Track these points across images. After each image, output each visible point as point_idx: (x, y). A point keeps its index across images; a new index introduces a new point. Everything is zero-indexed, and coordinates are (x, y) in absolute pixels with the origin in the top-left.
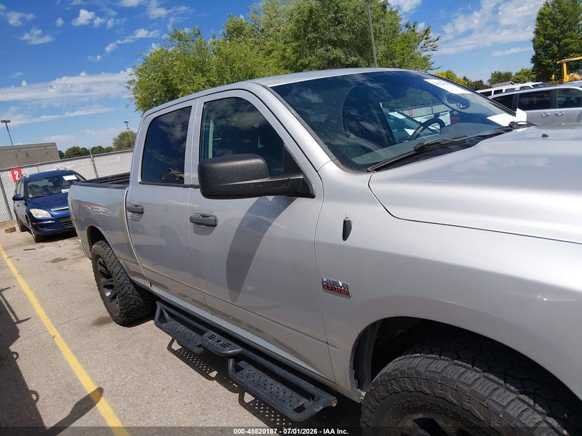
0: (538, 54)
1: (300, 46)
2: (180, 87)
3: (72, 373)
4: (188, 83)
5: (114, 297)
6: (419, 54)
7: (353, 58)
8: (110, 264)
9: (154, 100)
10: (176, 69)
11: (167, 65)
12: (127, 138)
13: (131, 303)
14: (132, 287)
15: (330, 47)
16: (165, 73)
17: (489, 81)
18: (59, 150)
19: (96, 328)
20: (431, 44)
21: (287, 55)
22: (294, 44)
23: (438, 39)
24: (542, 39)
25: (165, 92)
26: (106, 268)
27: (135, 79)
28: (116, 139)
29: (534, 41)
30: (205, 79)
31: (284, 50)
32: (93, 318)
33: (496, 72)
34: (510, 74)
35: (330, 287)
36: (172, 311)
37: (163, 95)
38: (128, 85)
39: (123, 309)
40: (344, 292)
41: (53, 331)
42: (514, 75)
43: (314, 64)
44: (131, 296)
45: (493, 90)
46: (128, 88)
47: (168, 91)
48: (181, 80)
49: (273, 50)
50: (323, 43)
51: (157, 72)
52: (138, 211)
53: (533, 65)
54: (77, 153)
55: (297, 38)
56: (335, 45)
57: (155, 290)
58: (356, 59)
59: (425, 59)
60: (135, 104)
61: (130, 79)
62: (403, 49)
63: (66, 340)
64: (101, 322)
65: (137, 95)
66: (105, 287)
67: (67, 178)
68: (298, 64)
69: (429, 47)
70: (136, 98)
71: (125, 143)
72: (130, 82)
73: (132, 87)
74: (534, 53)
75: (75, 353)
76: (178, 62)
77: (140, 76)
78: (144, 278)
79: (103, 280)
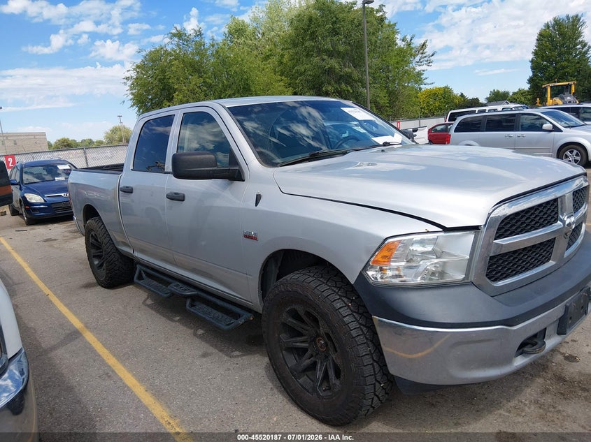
0: (535, 75)
1: (297, 53)
2: (176, 87)
3: (64, 317)
4: (184, 83)
5: (101, 266)
6: (414, 69)
7: (347, 69)
8: (101, 236)
9: (150, 97)
10: (174, 68)
11: (165, 64)
12: (119, 133)
13: (115, 268)
14: (117, 255)
15: (325, 57)
16: (163, 72)
17: (487, 98)
18: (48, 140)
19: (84, 290)
20: (426, 59)
21: (284, 60)
22: (291, 51)
23: (433, 55)
24: (539, 60)
25: (162, 90)
26: (97, 240)
27: (133, 75)
28: (107, 133)
29: (532, 61)
30: (202, 80)
31: (282, 56)
32: (82, 283)
33: (494, 90)
34: (508, 93)
35: (248, 236)
36: (149, 271)
37: (159, 93)
38: (125, 81)
39: (108, 273)
40: (254, 238)
41: (47, 291)
42: (511, 94)
43: (309, 73)
44: (116, 263)
45: (487, 108)
46: (125, 83)
47: (164, 89)
48: (178, 79)
49: (271, 55)
50: (320, 52)
51: (155, 70)
52: (128, 191)
53: (529, 86)
54: (67, 145)
55: (295, 45)
56: (331, 55)
57: (137, 254)
58: (350, 71)
59: (419, 74)
60: (131, 99)
61: (128, 74)
62: (397, 63)
63: (58, 297)
64: (88, 286)
65: (134, 91)
66: (94, 257)
67: (61, 167)
68: (294, 71)
69: (425, 62)
70: (132, 94)
71: (117, 137)
72: (127, 78)
73: (129, 83)
74: (531, 74)
75: (66, 305)
76: (176, 62)
77: (138, 72)
78: (128, 246)
79: (93, 251)
